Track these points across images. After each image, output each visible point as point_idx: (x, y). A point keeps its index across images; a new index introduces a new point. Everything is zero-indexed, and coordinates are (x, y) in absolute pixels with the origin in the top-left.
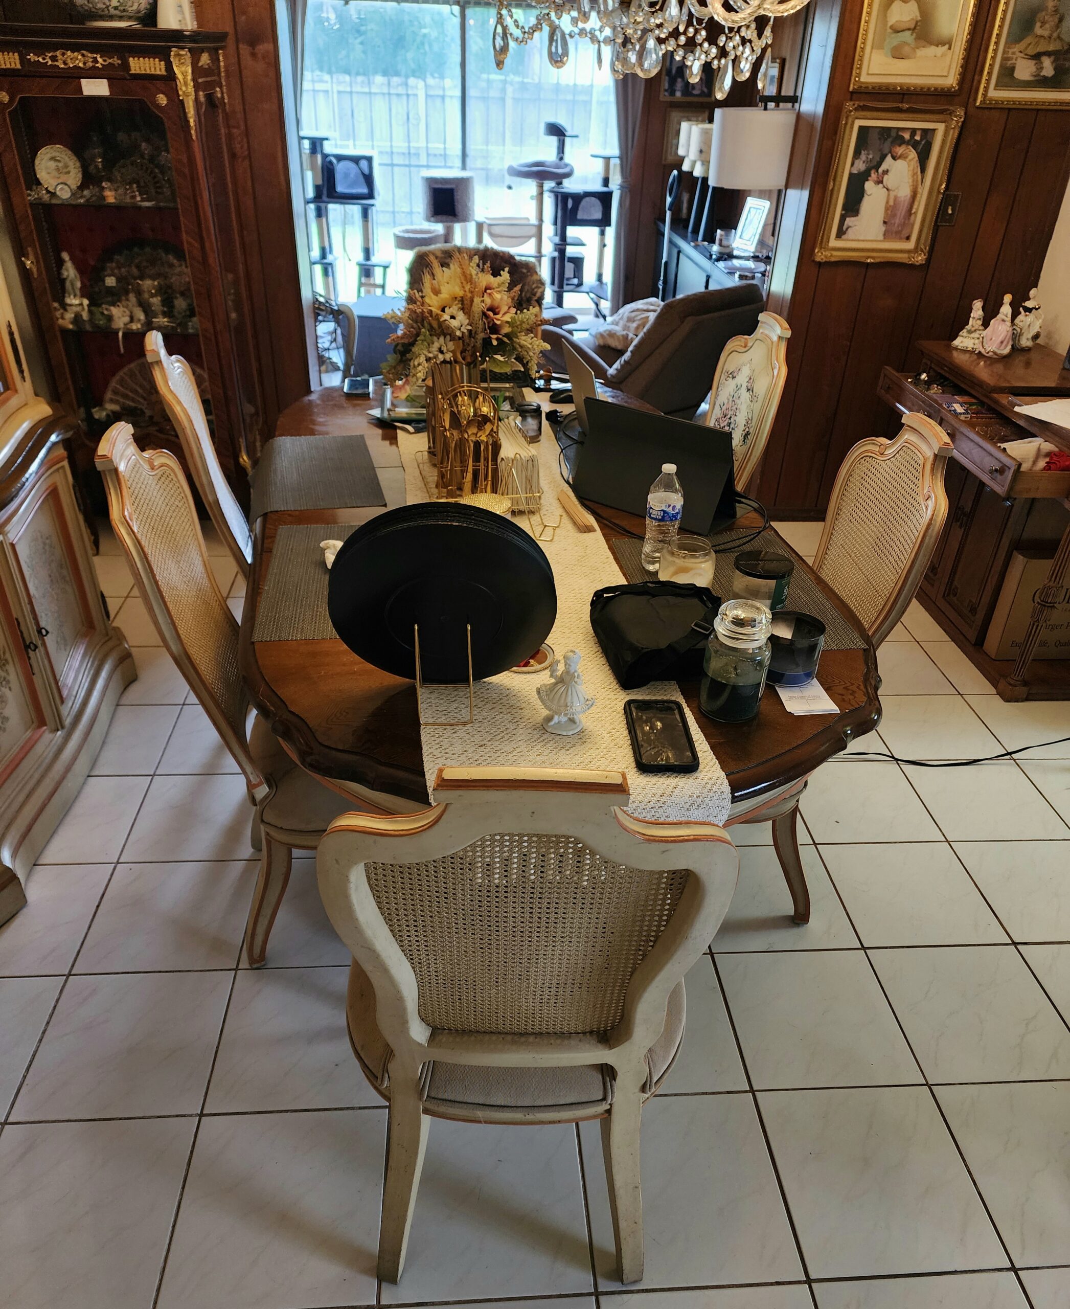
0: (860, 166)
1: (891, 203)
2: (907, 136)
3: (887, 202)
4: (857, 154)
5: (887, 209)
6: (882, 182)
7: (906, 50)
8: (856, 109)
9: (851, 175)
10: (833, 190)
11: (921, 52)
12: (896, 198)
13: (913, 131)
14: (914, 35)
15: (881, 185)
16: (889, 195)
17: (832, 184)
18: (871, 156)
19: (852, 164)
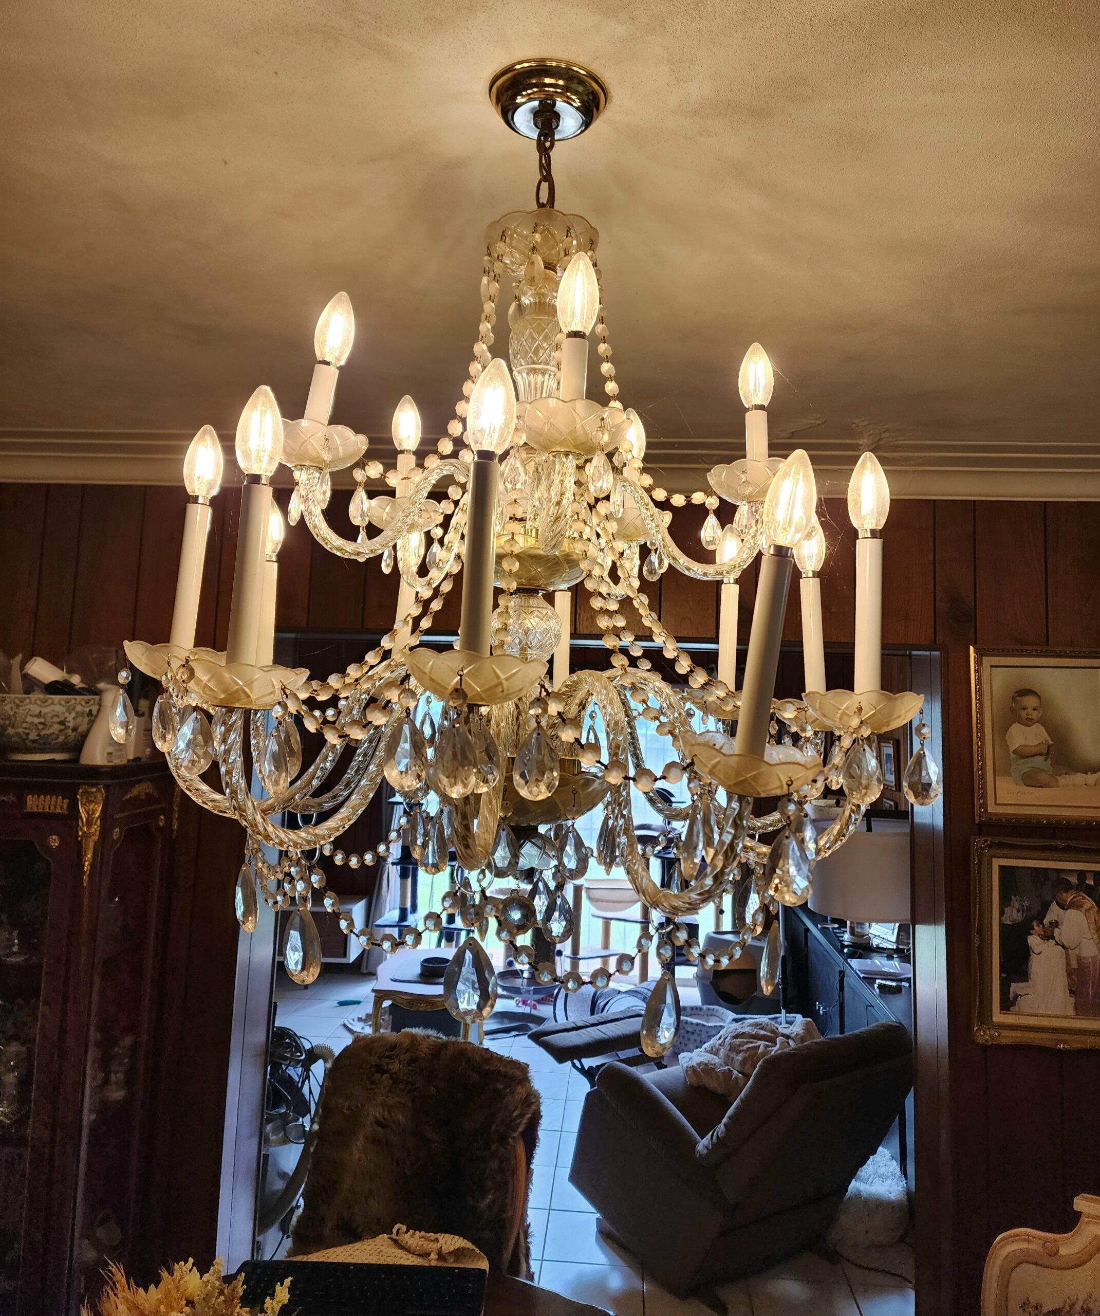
0: (1014, 915)
1: (1074, 964)
2: (1074, 880)
3: (1068, 964)
4: (1005, 901)
5: (1070, 973)
6: (1053, 938)
7: (1043, 777)
8: (990, 846)
9: (1002, 925)
10: (980, 947)
11: (1063, 780)
12: (1079, 959)
13: (1082, 874)
14: (1049, 761)
15: (1052, 942)
16: (1067, 954)
17: (977, 938)
18: (1026, 904)
19: (1002, 913)
